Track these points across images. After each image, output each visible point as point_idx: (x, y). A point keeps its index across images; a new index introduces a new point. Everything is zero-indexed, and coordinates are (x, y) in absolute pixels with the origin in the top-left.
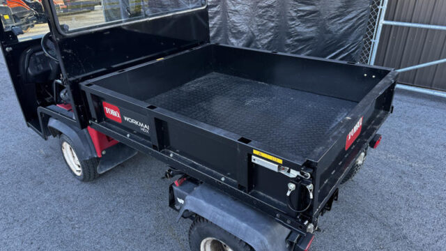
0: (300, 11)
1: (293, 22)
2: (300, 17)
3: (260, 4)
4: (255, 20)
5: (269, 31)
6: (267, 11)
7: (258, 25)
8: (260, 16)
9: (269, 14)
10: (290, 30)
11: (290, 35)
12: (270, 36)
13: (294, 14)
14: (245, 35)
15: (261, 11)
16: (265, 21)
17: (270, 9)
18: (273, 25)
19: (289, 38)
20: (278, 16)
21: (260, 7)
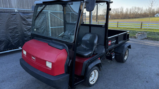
0: (28, 28)
1: (26, 32)
2: (28, 30)
3: (9, 28)
4: (8, 35)
5: (17, 37)
6: (14, 30)
7: (11, 36)
8: (11, 33)
9: (15, 31)
10: (26, 35)
11: (26, 37)
12: (18, 39)
13: (26, 29)
14: (4, 42)
15: (11, 31)
16: (14, 34)
17: (15, 29)
18: (18, 34)
19: (26, 38)
20: (20, 31)
21: (10, 29)
